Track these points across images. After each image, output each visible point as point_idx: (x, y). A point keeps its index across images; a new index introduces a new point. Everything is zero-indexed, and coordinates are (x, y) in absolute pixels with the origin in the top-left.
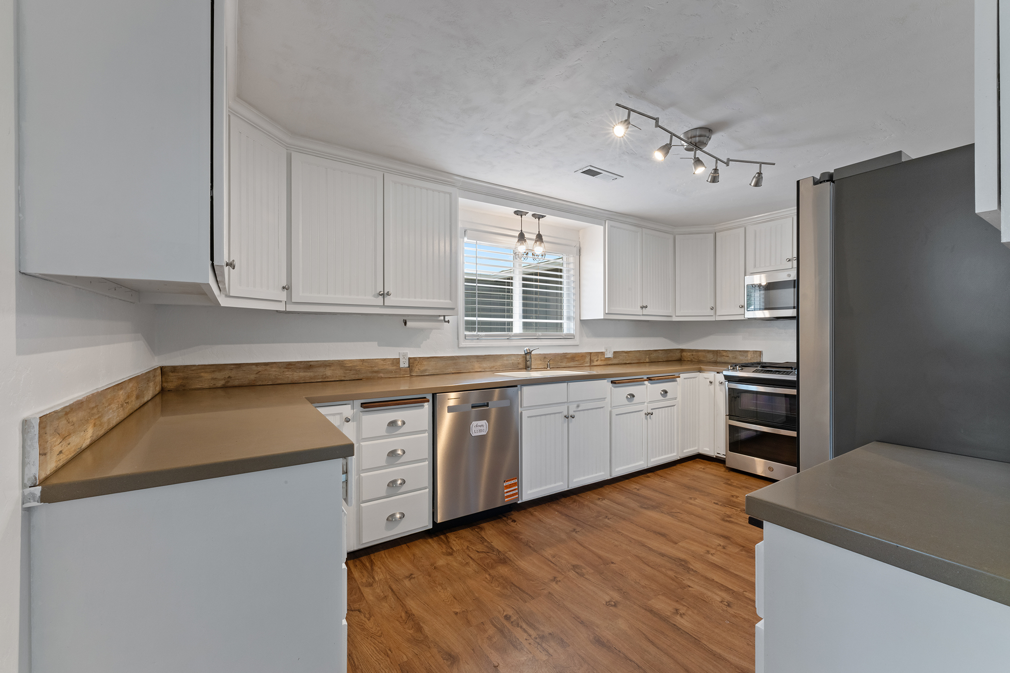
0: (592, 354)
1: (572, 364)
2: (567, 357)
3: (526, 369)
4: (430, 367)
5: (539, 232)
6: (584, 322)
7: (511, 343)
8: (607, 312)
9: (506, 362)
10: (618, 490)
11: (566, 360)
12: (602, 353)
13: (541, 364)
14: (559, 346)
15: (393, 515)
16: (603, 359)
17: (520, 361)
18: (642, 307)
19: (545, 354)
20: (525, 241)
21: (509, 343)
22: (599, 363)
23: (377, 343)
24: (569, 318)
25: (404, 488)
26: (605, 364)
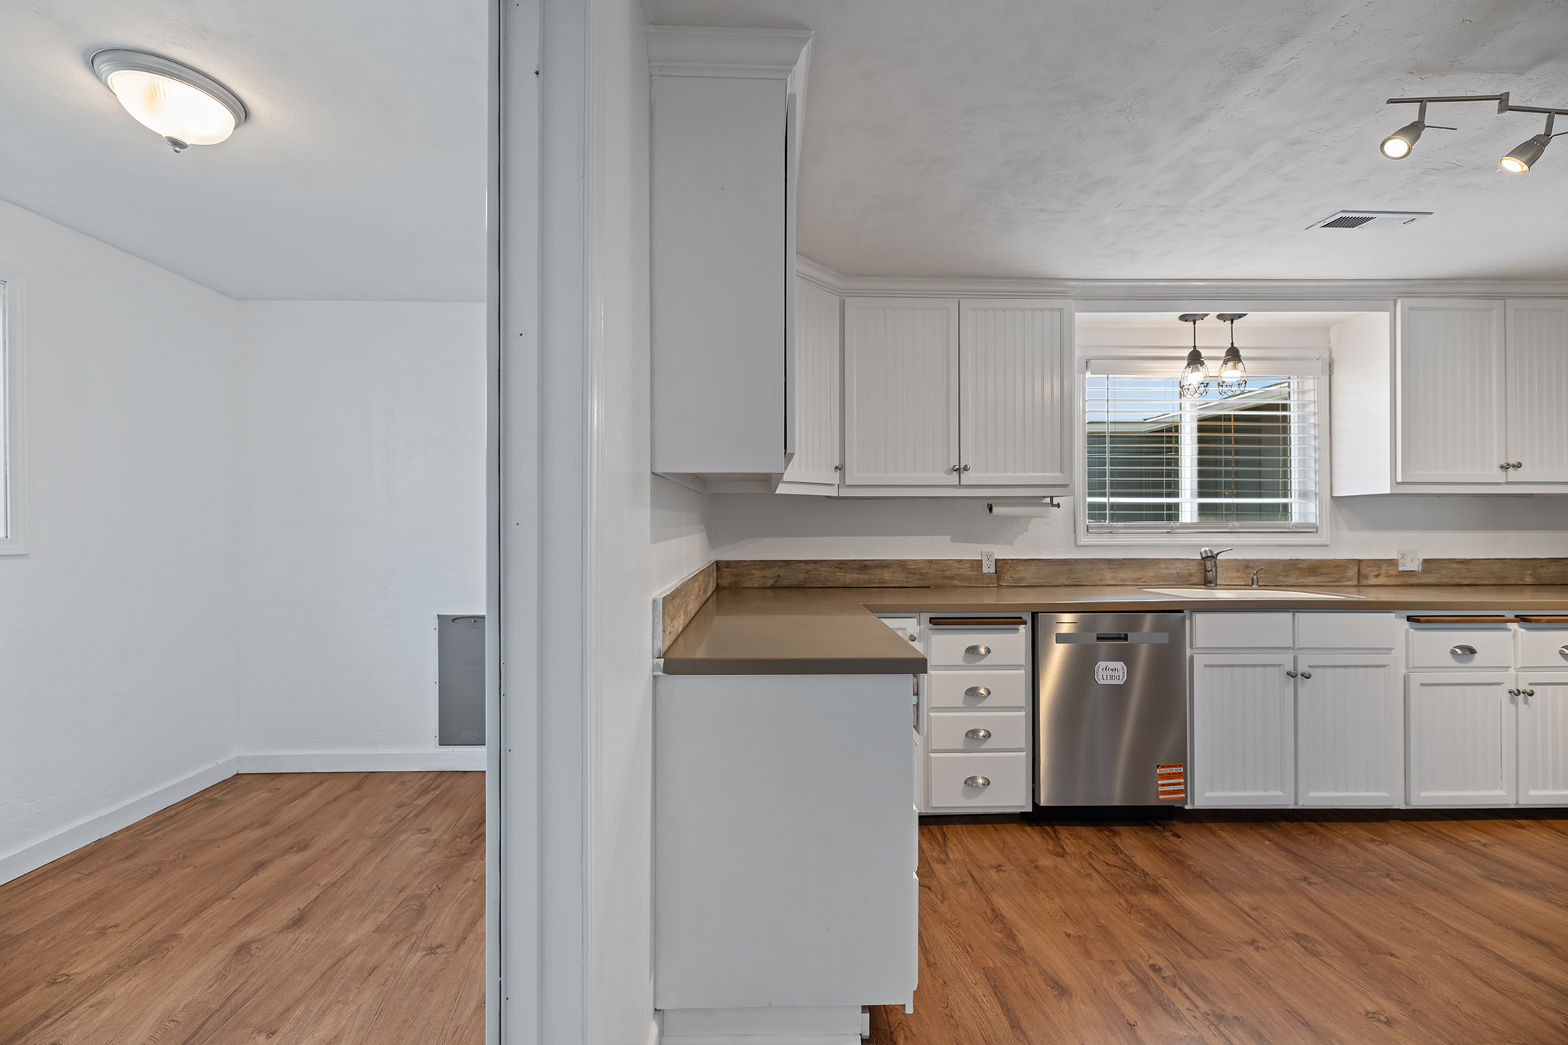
0: (1364, 563)
1: (1311, 580)
2: (1299, 566)
3: (1205, 585)
4: (1029, 575)
5: (1232, 344)
6: (1337, 501)
7: (1175, 539)
8: (1399, 480)
9: (1164, 571)
10: (1426, 834)
11: (1297, 572)
12: (1392, 562)
13: (1238, 577)
14: (1279, 546)
15: (973, 779)
16: (1395, 573)
17: (1192, 571)
18: (1505, 467)
19: (1246, 560)
20: (1202, 364)
21: (1171, 539)
22: (1381, 581)
23: (949, 537)
24: (1304, 495)
25: (988, 744)
26: (1399, 583)
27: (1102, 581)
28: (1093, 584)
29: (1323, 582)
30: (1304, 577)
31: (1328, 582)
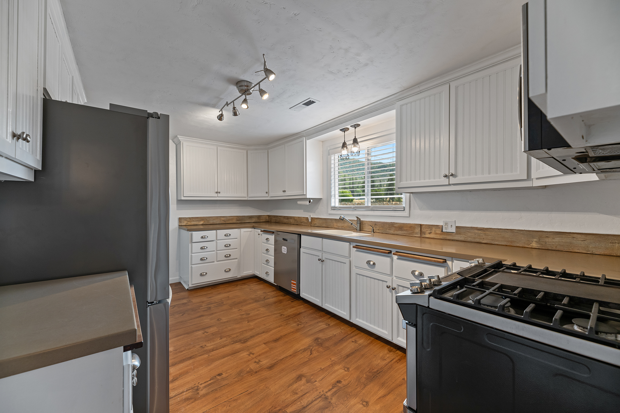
0: (424, 226)
1: (399, 232)
5: (355, 137)
11: (394, 228)
16: (441, 232)
22: (432, 236)
25: (269, 264)
26: (442, 238)
27: (333, 226)
28: (331, 227)
29: (404, 234)
30: (397, 230)
31: (407, 234)
